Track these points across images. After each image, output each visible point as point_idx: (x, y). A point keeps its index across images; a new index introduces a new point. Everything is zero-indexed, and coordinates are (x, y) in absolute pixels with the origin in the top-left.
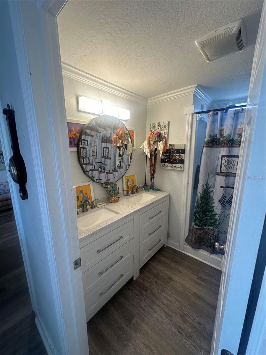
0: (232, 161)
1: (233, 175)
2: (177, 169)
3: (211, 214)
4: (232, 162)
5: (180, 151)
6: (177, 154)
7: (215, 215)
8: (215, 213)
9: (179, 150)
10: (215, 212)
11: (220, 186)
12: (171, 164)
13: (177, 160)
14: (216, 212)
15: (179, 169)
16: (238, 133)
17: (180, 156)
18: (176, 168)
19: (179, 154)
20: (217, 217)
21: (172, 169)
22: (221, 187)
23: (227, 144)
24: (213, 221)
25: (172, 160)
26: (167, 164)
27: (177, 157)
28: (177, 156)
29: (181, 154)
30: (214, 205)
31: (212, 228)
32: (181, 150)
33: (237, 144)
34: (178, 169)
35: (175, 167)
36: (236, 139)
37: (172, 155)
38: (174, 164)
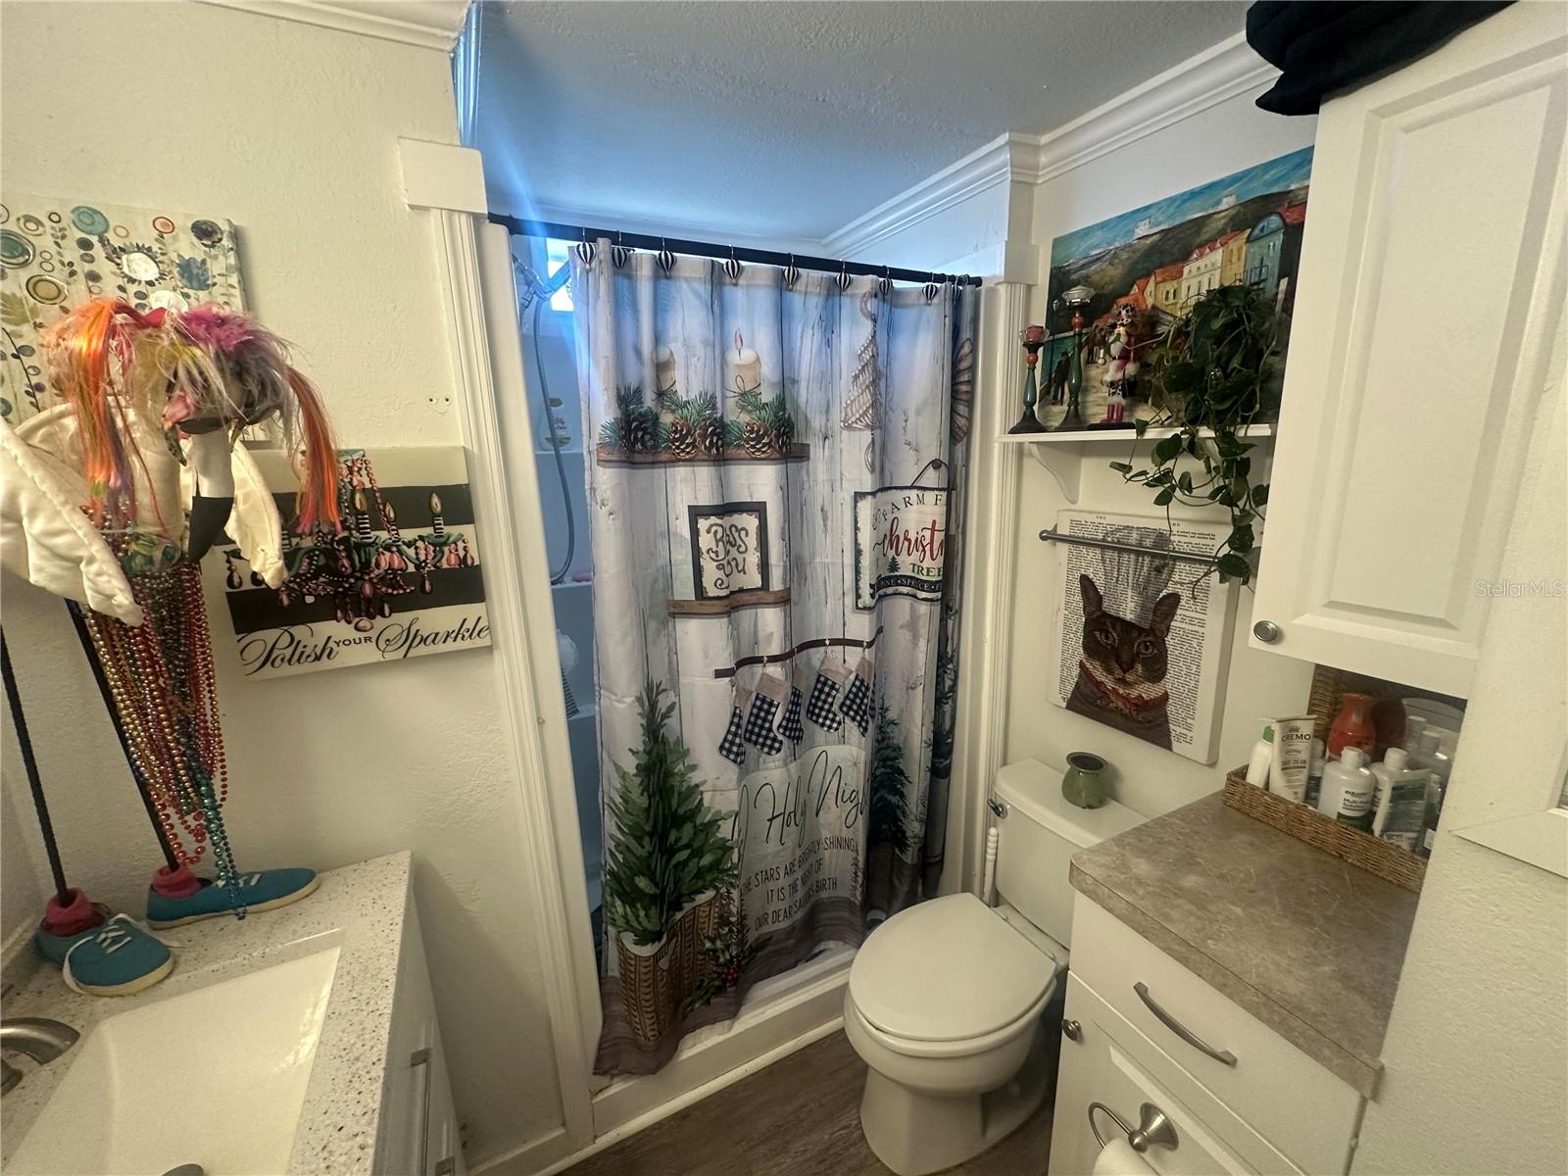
0: (733, 529)
1: (746, 597)
2: (441, 648)
3: (692, 831)
4: (736, 535)
5: (435, 500)
6: (408, 534)
7: (713, 824)
8: (710, 816)
9: (424, 493)
10: (709, 808)
11: (712, 675)
12: (365, 623)
13: (418, 578)
14: (718, 807)
15: (460, 645)
16: (737, 390)
17: (439, 544)
18: (424, 640)
19: (428, 531)
20: (725, 830)
21: (389, 656)
22: (719, 674)
23: (705, 446)
24: (707, 860)
25: (368, 589)
26: (315, 626)
27: (411, 552)
28: (409, 545)
29: (447, 530)
30: (695, 778)
31: (710, 894)
32: (443, 491)
33: (739, 446)
34: (451, 646)
35: (412, 638)
36: (733, 418)
37: (360, 547)
38: (404, 618)
